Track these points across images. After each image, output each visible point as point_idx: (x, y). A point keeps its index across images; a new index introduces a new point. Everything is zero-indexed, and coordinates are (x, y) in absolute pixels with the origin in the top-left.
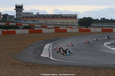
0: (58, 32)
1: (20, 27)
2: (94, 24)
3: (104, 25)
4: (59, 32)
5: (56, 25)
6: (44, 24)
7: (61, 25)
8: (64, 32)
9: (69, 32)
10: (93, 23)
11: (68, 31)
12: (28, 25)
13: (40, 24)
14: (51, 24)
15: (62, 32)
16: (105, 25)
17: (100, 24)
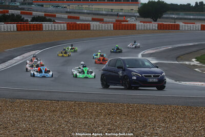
0: (73, 29)
1: (26, 17)
2: (171, 14)
3: (189, 17)
4: (76, 29)
5: (98, 14)
6: (75, 13)
7: (106, 15)
8: (85, 29)
9: (95, 29)
10: (169, 12)
11: (92, 28)
12: (42, 14)
13: (67, 12)
14: (89, 14)
15: (82, 29)
16: (192, 17)
17: (181, 13)
